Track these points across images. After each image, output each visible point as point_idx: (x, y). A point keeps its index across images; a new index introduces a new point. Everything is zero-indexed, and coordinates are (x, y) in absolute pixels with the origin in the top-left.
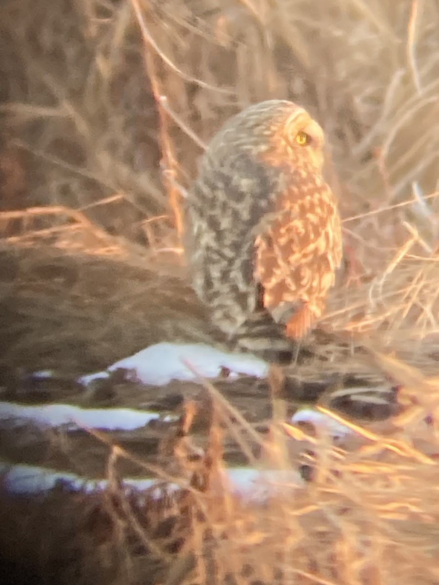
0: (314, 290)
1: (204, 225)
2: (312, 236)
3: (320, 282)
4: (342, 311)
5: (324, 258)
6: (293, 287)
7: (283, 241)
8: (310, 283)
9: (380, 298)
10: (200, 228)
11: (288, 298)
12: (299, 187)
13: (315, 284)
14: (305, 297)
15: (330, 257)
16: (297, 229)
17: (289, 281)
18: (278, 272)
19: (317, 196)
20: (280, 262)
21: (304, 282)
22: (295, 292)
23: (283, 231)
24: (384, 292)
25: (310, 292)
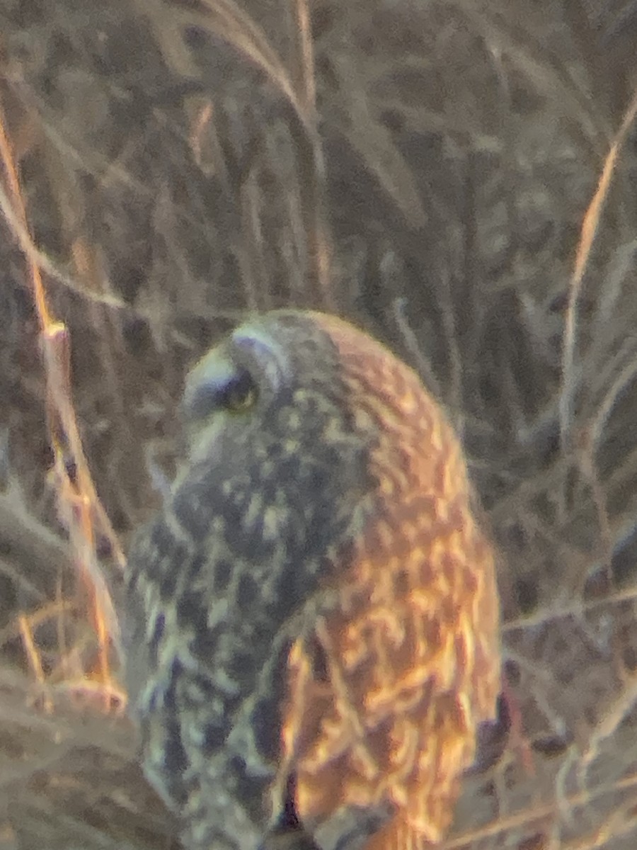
0: (421, 778)
1: (171, 615)
2: (422, 647)
3: (438, 757)
4: (494, 830)
5: (450, 700)
6: (370, 771)
7: (352, 658)
8: (412, 758)
9: (584, 798)
10: (161, 620)
11: (358, 796)
12: (395, 528)
13: (426, 760)
14: (400, 795)
15: (464, 700)
16: (385, 628)
17: (361, 753)
18: (333, 730)
19: (438, 548)
20: (342, 707)
21: (399, 756)
22: (375, 782)
23: (353, 633)
24: (593, 782)
25: (412, 782)
